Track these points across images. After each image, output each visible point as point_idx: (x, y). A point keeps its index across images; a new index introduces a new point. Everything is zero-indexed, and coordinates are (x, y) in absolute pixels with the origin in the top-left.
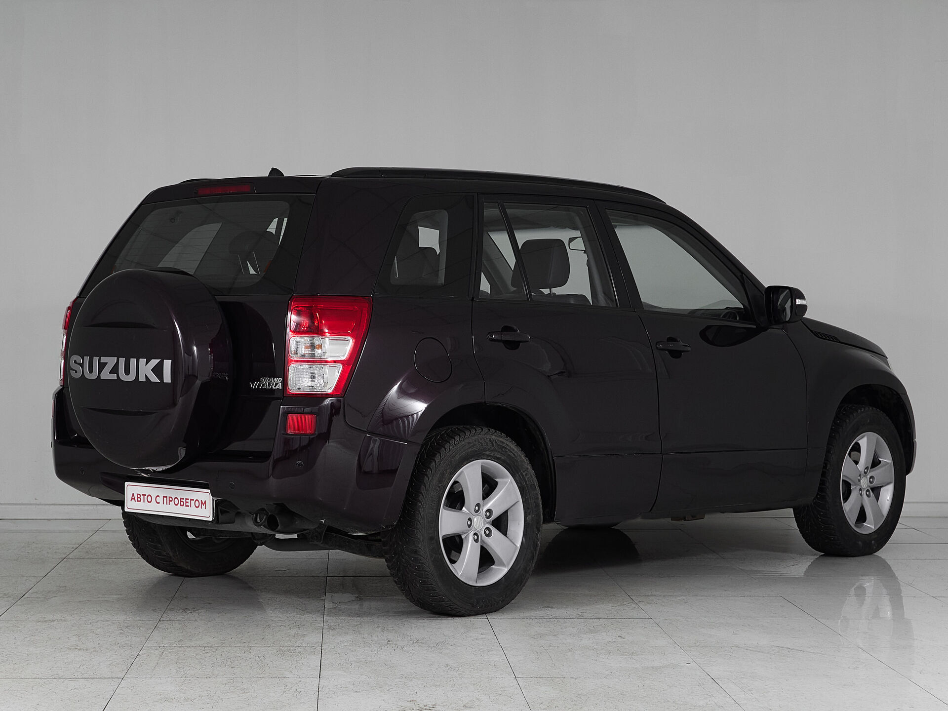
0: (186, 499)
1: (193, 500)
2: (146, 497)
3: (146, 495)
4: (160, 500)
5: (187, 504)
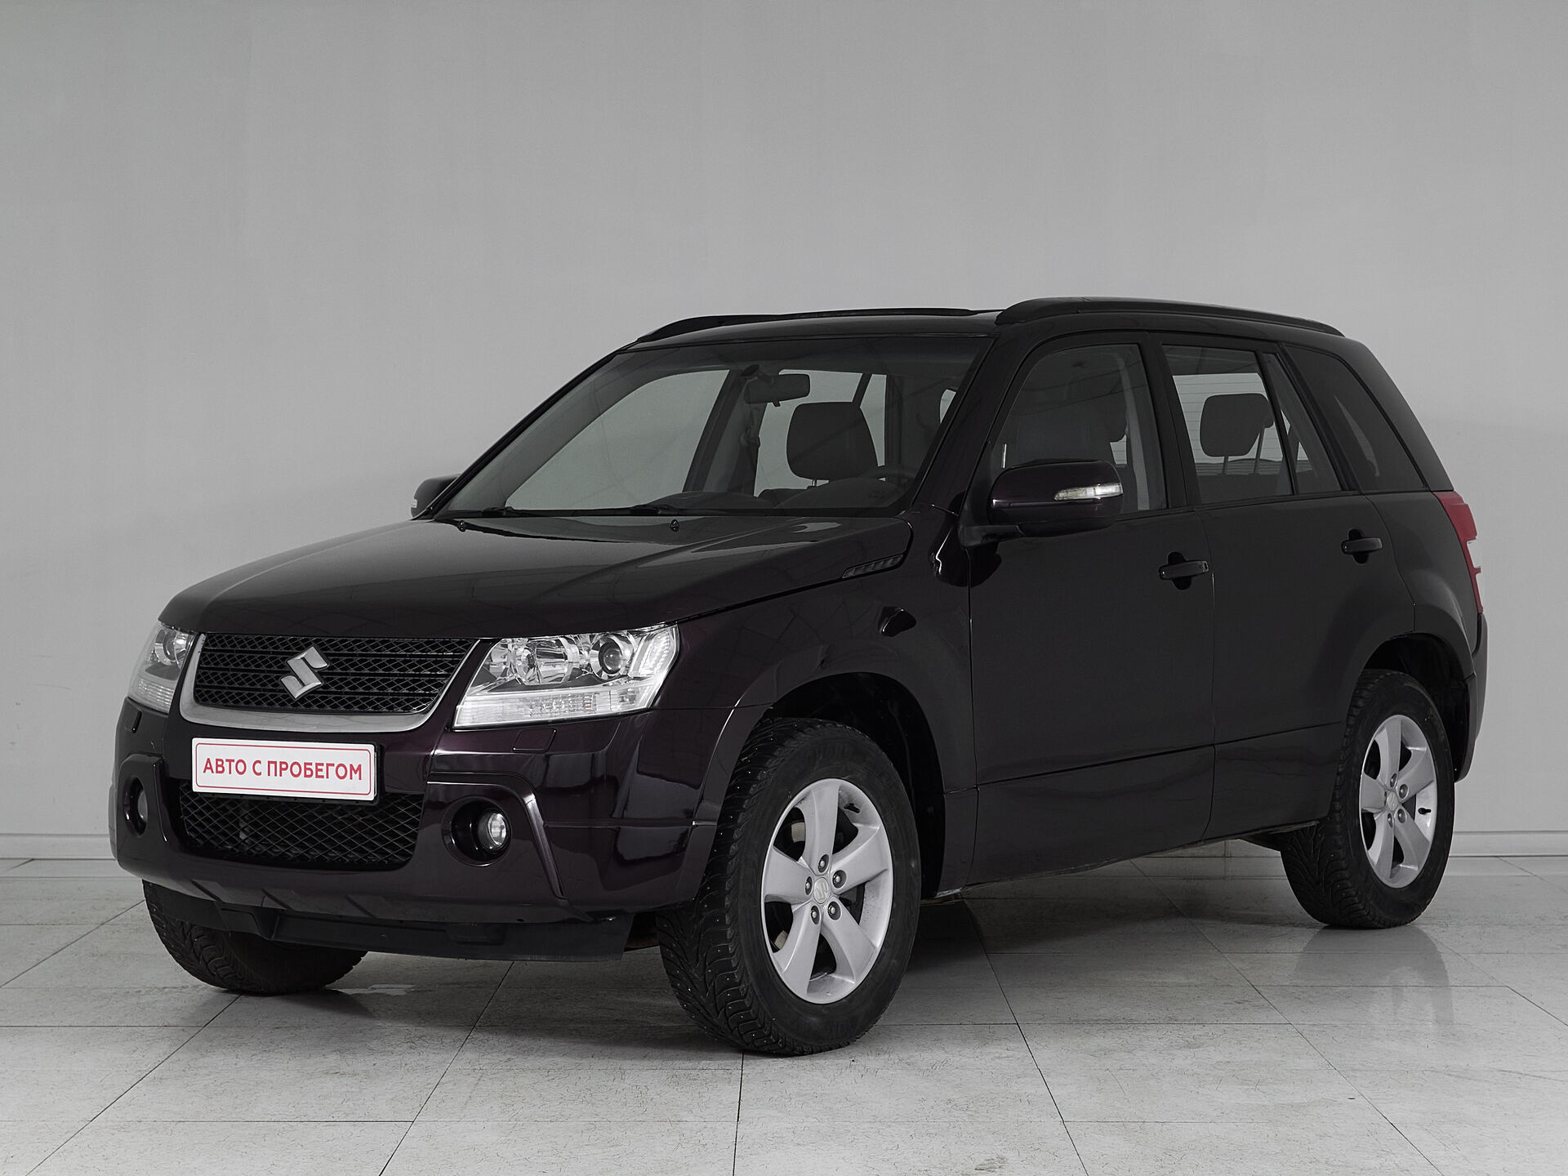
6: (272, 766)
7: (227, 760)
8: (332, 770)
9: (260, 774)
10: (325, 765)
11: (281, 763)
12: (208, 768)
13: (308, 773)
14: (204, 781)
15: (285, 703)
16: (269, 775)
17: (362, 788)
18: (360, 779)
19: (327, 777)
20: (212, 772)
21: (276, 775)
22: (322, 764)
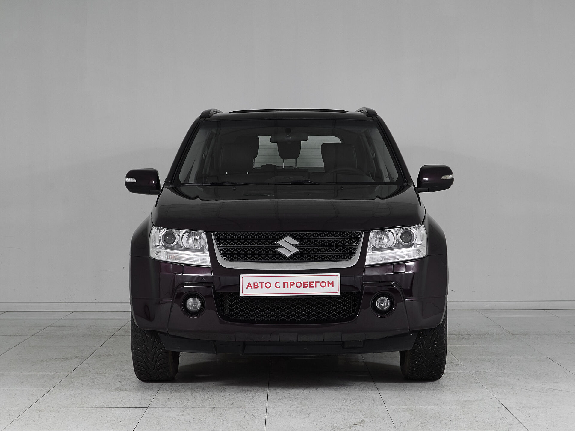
6: (286, 284)
7: (260, 283)
8: (318, 284)
9: (279, 287)
10: (314, 282)
11: (291, 283)
12: (249, 287)
13: (306, 286)
14: (245, 292)
15: (282, 259)
16: (284, 287)
17: (335, 290)
18: (333, 286)
19: (316, 287)
20: (252, 288)
21: (288, 287)
22: (313, 282)
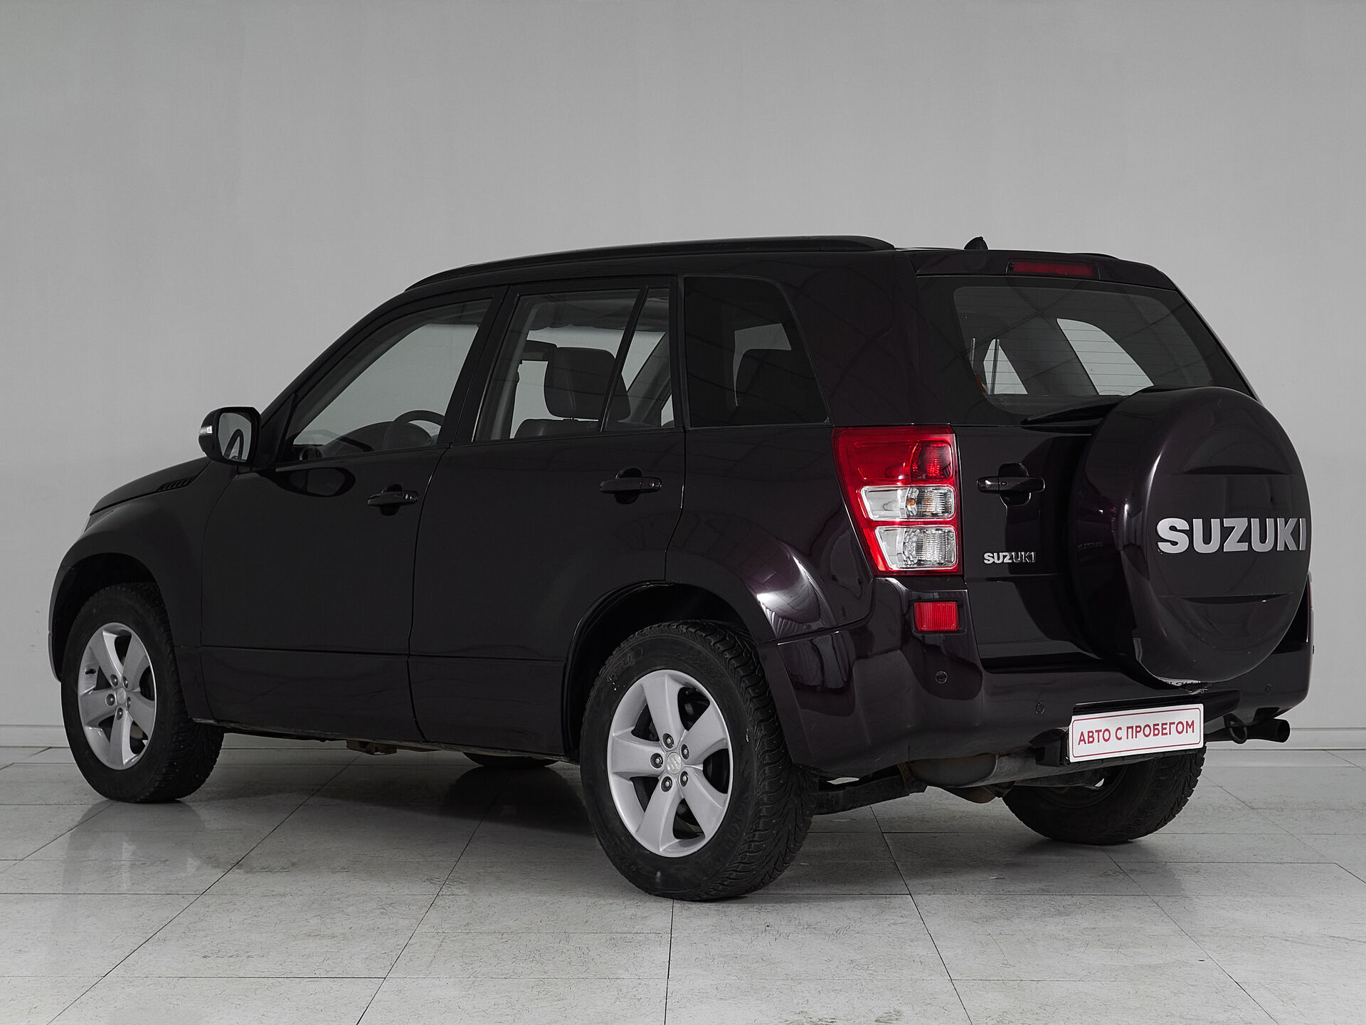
0: (1163, 724)
1: (1174, 723)
2: (1101, 734)
3: (1101, 731)
4: (1121, 734)
5: (1164, 731)
